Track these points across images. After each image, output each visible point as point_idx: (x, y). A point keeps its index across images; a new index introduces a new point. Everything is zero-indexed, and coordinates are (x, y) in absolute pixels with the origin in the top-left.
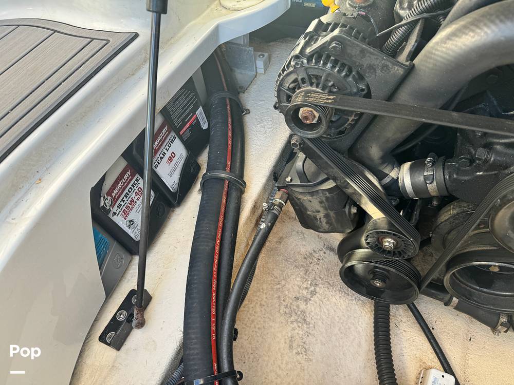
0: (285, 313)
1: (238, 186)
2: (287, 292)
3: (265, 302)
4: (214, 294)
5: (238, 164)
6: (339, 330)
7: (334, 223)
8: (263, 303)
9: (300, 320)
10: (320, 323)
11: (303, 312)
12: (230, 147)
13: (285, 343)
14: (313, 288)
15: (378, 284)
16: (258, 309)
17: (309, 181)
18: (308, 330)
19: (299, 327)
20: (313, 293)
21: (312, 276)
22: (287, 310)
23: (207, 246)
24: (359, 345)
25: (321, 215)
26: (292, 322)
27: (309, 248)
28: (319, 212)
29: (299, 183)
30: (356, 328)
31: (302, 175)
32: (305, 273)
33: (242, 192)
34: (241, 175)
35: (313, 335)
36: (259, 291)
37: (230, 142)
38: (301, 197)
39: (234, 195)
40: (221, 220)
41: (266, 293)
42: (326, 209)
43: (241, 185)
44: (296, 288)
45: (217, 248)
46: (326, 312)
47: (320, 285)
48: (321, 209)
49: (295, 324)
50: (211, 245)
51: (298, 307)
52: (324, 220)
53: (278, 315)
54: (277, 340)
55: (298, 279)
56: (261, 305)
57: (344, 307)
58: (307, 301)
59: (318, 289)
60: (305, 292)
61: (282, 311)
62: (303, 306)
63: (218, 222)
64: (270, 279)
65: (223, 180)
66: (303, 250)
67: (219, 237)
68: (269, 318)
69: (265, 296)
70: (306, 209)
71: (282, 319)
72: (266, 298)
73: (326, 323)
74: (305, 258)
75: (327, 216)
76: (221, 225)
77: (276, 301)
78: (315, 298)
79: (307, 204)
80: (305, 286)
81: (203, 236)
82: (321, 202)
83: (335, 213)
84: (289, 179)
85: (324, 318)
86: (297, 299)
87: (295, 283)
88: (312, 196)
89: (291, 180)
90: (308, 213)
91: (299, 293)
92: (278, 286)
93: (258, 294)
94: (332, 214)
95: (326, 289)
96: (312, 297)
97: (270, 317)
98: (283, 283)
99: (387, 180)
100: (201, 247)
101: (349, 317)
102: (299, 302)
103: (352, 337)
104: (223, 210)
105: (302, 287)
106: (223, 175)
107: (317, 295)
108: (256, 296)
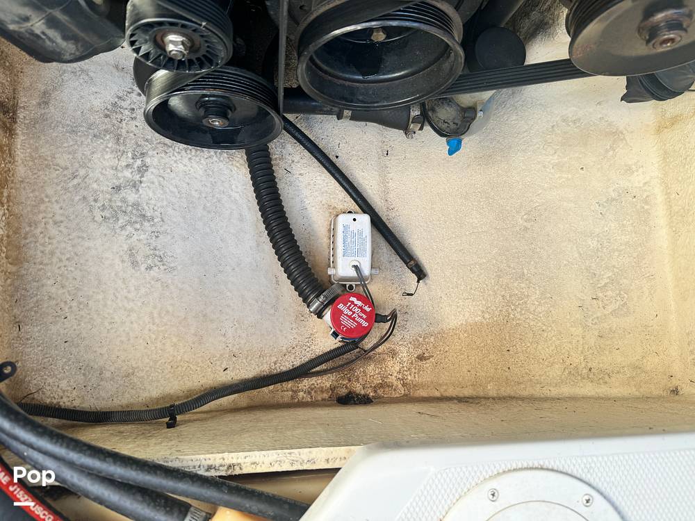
0: (104, 218)
2: (95, 186)
6: (204, 209)
8: (58, 218)
9: (134, 219)
10: (170, 211)
11: (136, 205)
13: (123, 261)
14: (139, 162)
15: (217, 123)
16: (53, 231)
18: (154, 229)
19: (136, 230)
20: (143, 169)
21: (130, 144)
22: (107, 213)
25: (39, 26)
26: (122, 228)
27: (108, 96)
30: (230, 197)
32: (117, 144)
35: (166, 232)
36: (42, 201)
41: (56, 201)
42: (36, 7)
44: (110, 172)
46: (175, 190)
47: (150, 153)
48: (27, 11)
49: (129, 227)
51: (124, 200)
52: (55, 35)
53: (93, 226)
54: (107, 263)
55: (107, 157)
56: (55, 223)
57: (201, 172)
58: (135, 186)
59: (148, 160)
60: (127, 173)
61: (99, 218)
62: (132, 197)
64: (55, 175)
68: (79, 237)
69: (56, 207)
71: (104, 229)
72: (61, 208)
73: (180, 207)
74: (107, 116)
77: (80, 206)
78: (148, 176)
80: (124, 164)
83: (64, 12)
85: (173, 200)
86: (117, 189)
87: (104, 166)
91: (118, 178)
92: (75, 181)
93: (42, 207)
94: (58, 15)
95: (163, 155)
96: (142, 176)
97: (80, 234)
98: (82, 172)
101: (213, 184)
102: (123, 193)
103: (228, 212)
105: (119, 168)
107: (151, 170)
108: (40, 212)
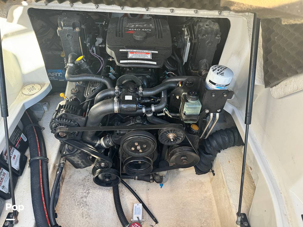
0: (78, 205)
1: (45, 161)
2: (77, 197)
3: (69, 203)
4: (44, 202)
5: (43, 152)
6: (101, 203)
7: (86, 163)
8: (68, 204)
9: (84, 205)
10: (93, 204)
11: (85, 202)
12: (38, 146)
13: (80, 216)
14: (88, 191)
15: (107, 180)
16: (66, 207)
17: (72, 152)
18: (89, 208)
19: (85, 208)
20: (88, 193)
21: (86, 187)
22: (79, 203)
23: (37, 186)
24: (110, 206)
25: (80, 162)
26: (82, 207)
27: (84, 177)
28: (79, 161)
29: (68, 153)
30: (108, 201)
31: (69, 150)
32: (84, 187)
33: (47, 162)
34: (46, 156)
35: (91, 209)
36: (65, 200)
37: (38, 144)
38: (70, 158)
39: (44, 164)
40: (41, 175)
41: (68, 200)
42: (81, 159)
43: (47, 160)
44: (81, 194)
45: (42, 186)
46: (95, 198)
47: (91, 189)
48: (79, 160)
49: (83, 207)
50: (39, 185)
51: (83, 200)
52: (82, 164)
54: (77, 216)
55: (81, 190)
56: (67, 205)
57: (102, 194)
58: (86, 197)
59: (90, 191)
60: (85, 194)
61: (76, 205)
62: (85, 200)
63: (40, 176)
64: (69, 194)
65: (38, 160)
66: (81, 178)
67: (41, 181)
69: (68, 201)
70: (74, 162)
71: (77, 207)
72: (69, 202)
73: (96, 203)
74: (82, 181)
75: (82, 162)
76: (41, 177)
77: (73, 201)
78: (89, 195)
79: (73, 160)
80: (84, 192)
81: (34, 183)
82: (78, 158)
83: (85, 160)
84: (64, 153)
85: (94, 201)
86: (82, 198)
87: (80, 192)
88: (74, 156)
89: (65, 153)
90: (75, 163)
91: (82, 195)
92: (73, 195)
93: (65, 201)
94: (84, 160)
95: (93, 190)
96: (88, 195)
97: (72, 208)
98: (75, 193)
99: (97, 145)
100: (35, 187)
101: (104, 197)
102: (83, 199)
103: (107, 204)
104: (41, 172)
106: (38, 158)
107: (90, 193)
108: (64, 202)
